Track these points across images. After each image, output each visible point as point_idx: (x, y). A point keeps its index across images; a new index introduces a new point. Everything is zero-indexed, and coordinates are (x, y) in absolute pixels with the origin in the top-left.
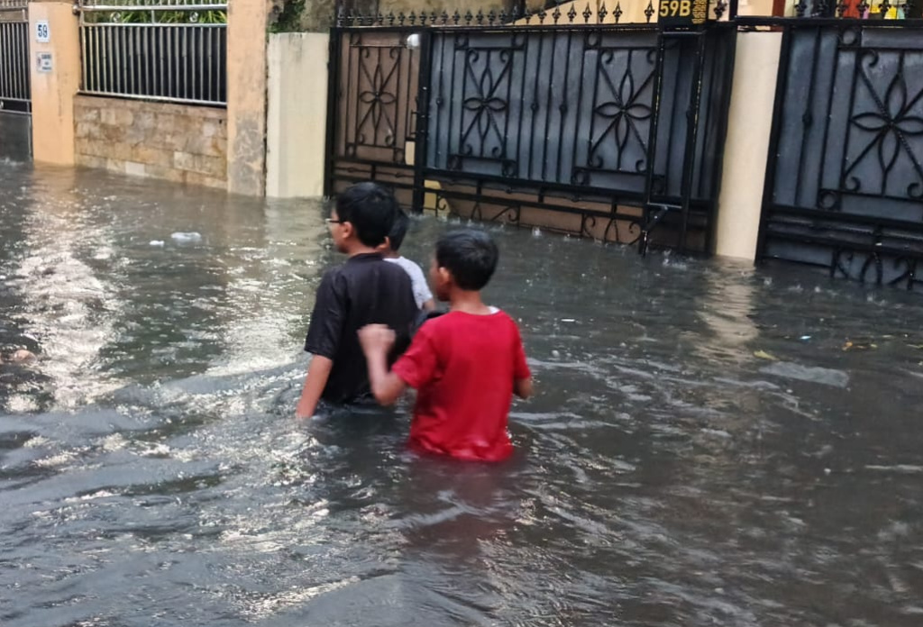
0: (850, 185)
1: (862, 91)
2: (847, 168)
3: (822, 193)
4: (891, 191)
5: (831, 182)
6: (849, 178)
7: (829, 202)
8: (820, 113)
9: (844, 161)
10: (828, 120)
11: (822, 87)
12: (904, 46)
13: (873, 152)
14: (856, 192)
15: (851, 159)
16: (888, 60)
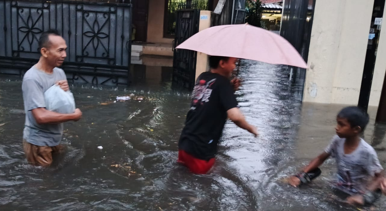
0: (21, 49)
1: (20, 20)
2: (19, 43)
3: (13, 52)
4: (33, 51)
5: (15, 48)
6: (20, 47)
7: (16, 55)
8: (9, 27)
9: (18, 42)
10: (11, 29)
11: (8, 19)
12: (31, 7)
13: (26, 38)
14: (23, 51)
15: (20, 41)
16: (26, 10)
